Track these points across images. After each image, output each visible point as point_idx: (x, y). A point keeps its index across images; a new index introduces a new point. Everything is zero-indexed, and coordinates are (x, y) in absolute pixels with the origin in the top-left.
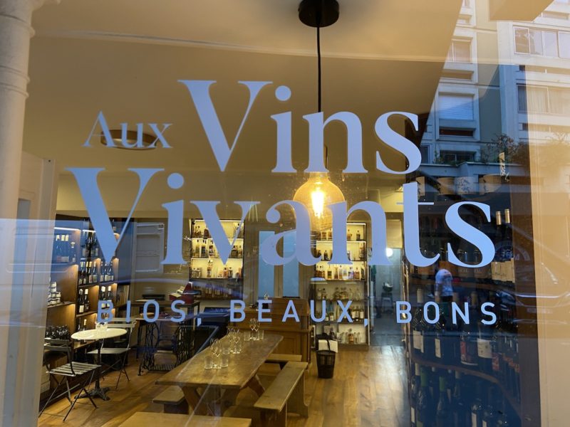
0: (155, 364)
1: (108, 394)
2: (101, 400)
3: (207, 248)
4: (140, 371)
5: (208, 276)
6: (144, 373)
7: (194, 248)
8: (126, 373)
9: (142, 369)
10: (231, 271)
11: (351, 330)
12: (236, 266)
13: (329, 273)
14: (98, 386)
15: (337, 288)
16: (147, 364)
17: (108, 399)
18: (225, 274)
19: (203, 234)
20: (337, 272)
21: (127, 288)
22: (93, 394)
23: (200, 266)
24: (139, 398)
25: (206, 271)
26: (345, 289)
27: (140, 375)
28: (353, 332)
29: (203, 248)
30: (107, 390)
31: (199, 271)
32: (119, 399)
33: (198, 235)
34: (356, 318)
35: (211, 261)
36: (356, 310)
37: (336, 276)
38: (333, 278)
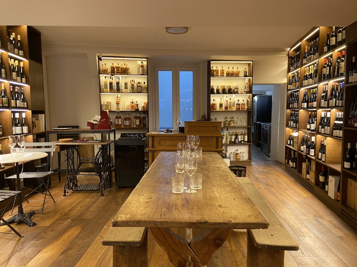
0: (78, 184)
1: (35, 219)
2: (27, 227)
3: (115, 84)
4: (65, 192)
5: (118, 109)
6: (69, 193)
7: (102, 84)
8: (51, 195)
9: (67, 190)
10: (137, 105)
11: (237, 150)
12: (141, 100)
13: (221, 105)
14: (21, 211)
15: (226, 118)
16: (71, 185)
17: (34, 224)
18: (132, 107)
19: (109, 71)
20: (227, 104)
21: (42, 117)
22: (17, 220)
23: (109, 100)
24: (69, 220)
25: (115, 105)
26: (233, 118)
27: (65, 195)
28: (239, 152)
29: (111, 84)
30: (32, 214)
31: (108, 105)
32: (47, 223)
33: (105, 72)
34: (242, 141)
35: (119, 96)
36: (241, 135)
37: (226, 108)
38: (223, 109)
